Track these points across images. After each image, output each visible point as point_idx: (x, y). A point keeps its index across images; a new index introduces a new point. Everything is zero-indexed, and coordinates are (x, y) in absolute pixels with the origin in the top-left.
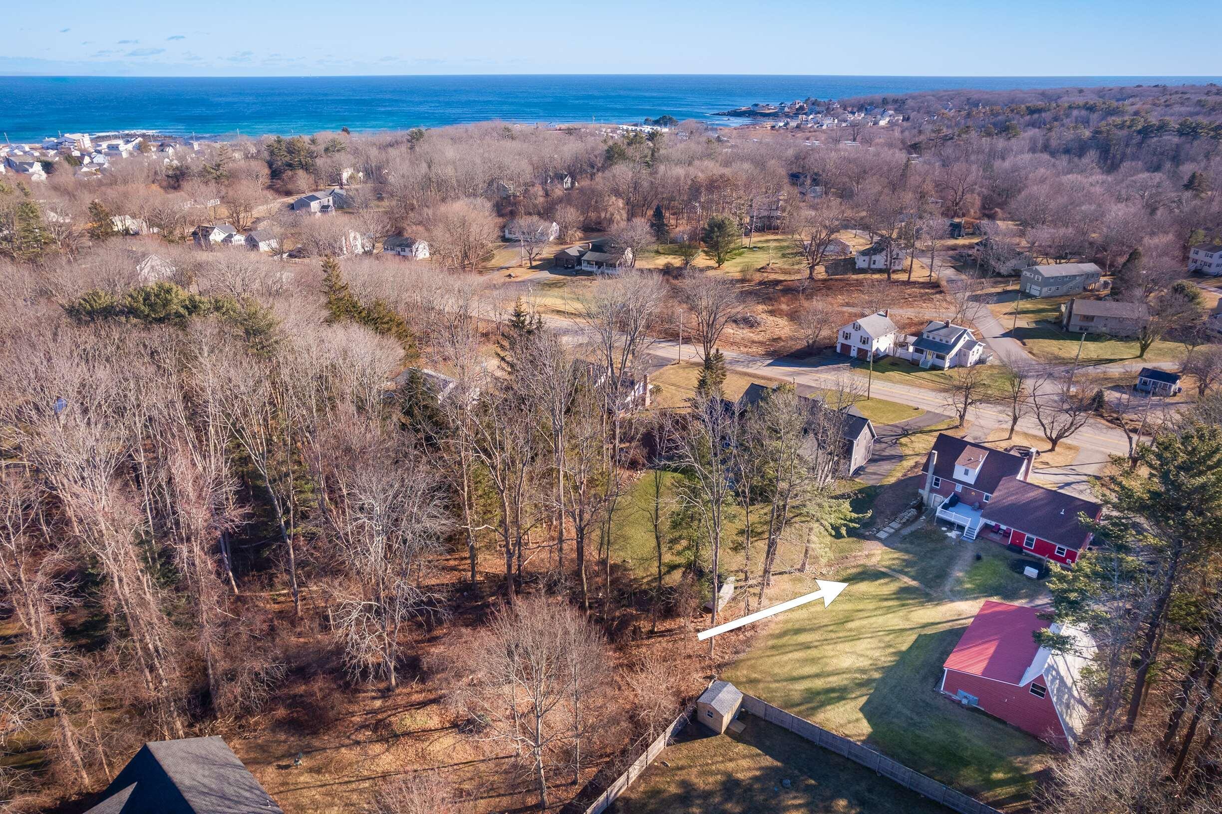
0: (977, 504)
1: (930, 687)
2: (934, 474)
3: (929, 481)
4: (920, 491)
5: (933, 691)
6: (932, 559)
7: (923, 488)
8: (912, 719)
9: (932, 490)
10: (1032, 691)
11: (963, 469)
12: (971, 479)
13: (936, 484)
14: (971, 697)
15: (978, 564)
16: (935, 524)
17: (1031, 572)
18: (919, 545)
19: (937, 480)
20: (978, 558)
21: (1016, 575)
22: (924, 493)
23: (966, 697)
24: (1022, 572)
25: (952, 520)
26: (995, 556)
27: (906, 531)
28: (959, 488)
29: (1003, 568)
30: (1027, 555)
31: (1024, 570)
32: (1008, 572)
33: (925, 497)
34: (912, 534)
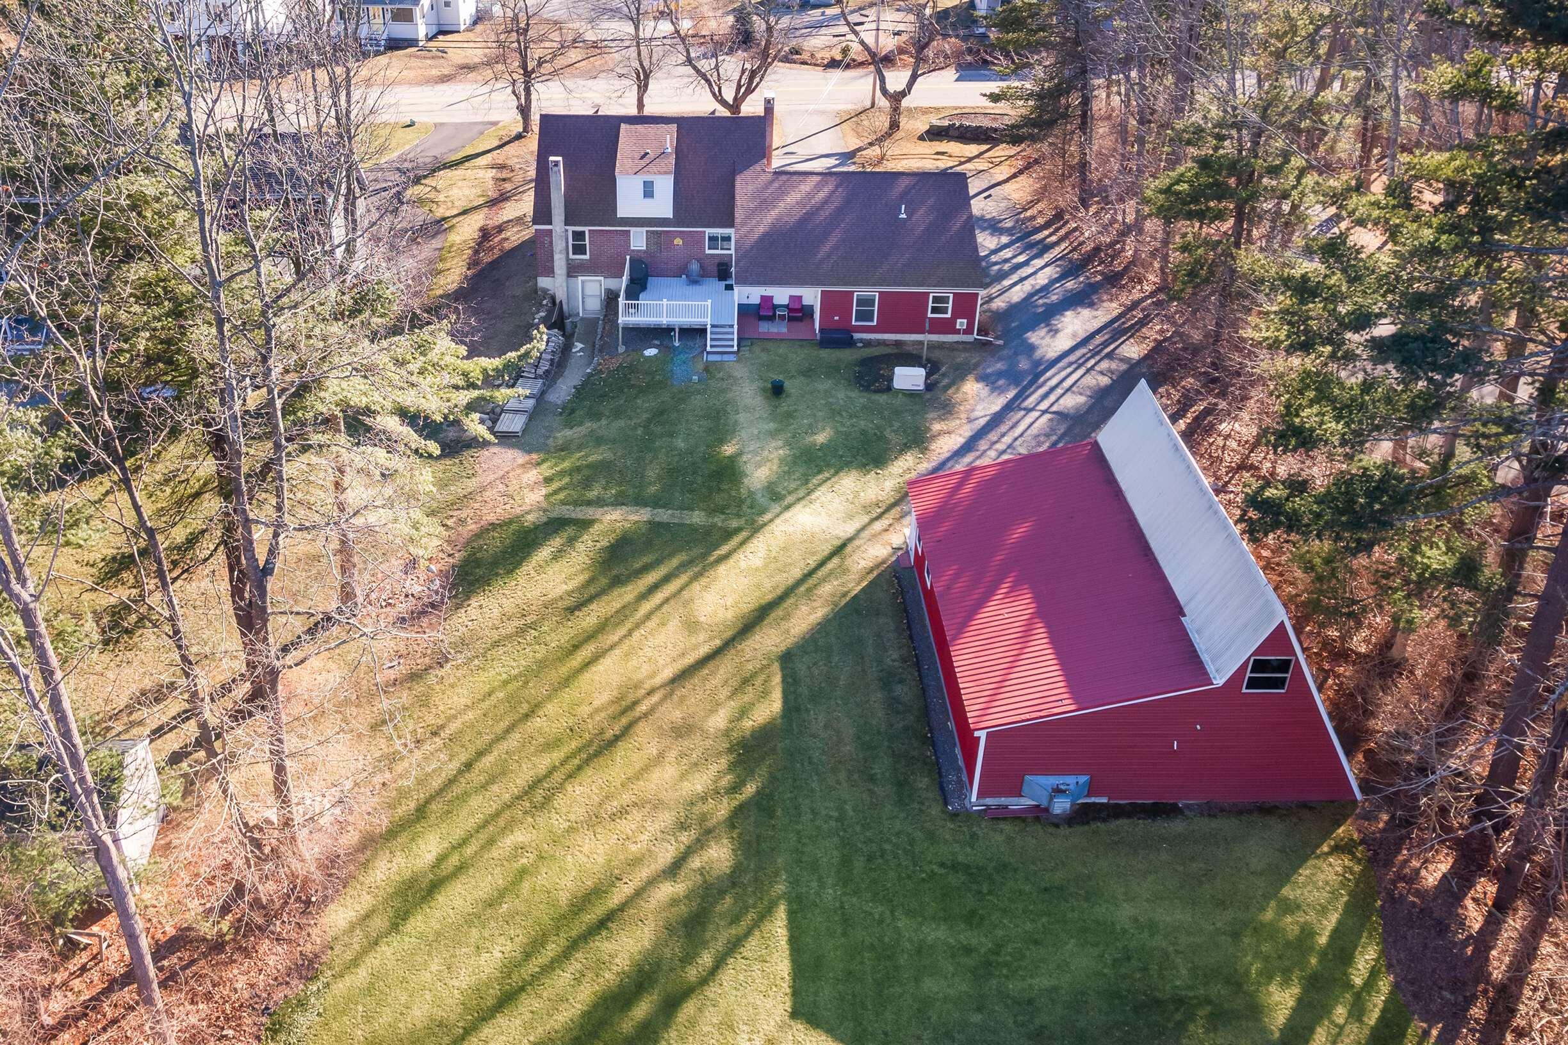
0: (695, 267)
1: (935, 810)
2: (568, 222)
3: (559, 245)
4: (543, 282)
5: (954, 816)
6: (671, 435)
7: (550, 272)
8: (968, 950)
9: (573, 270)
10: (1253, 683)
11: (637, 183)
12: (662, 205)
13: (579, 249)
14: (1070, 781)
15: (785, 406)
16: (621, 349)
17: (909, 378)
18: (617, 414)
19: (579, 236)
20: (777, 390)
21: (882, 398)
22: (555, 284)
23: (1058, 791)
24: (889, 388)
25: (664, 320)
26: (808, 373)
27: (563, 391)
28: (638, 240)
29: (845, 395)
30: (868, 344)
31: (890, 379)
32: (861, 399)
33: (561, 295)
34: (581, 392)
